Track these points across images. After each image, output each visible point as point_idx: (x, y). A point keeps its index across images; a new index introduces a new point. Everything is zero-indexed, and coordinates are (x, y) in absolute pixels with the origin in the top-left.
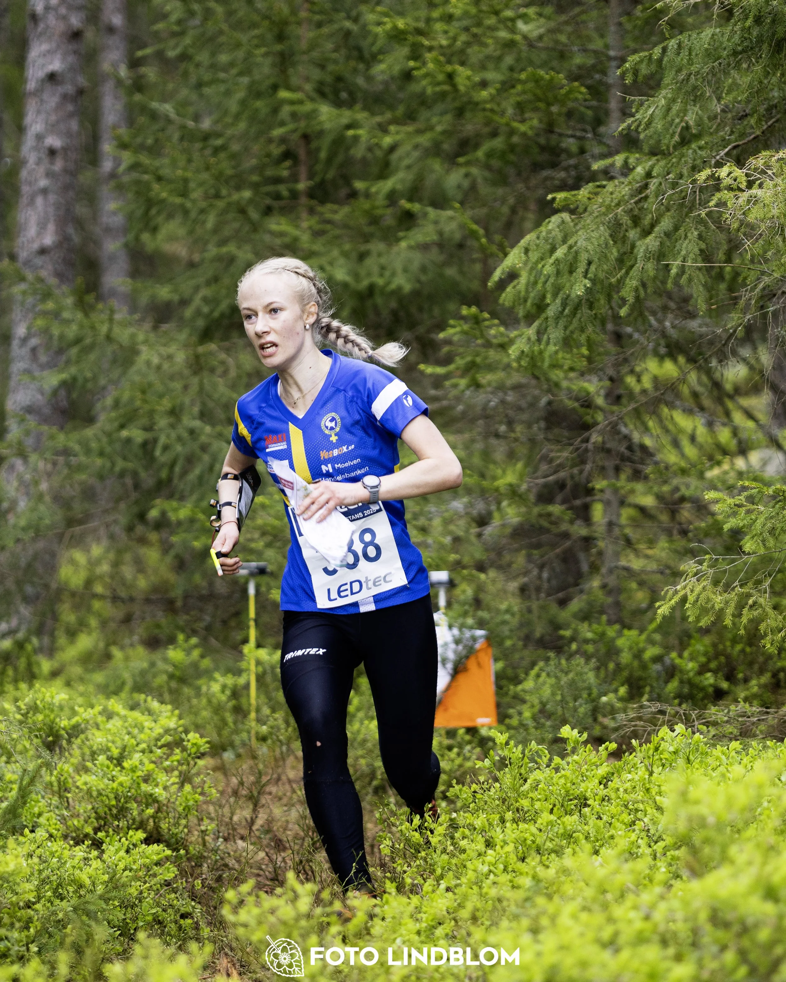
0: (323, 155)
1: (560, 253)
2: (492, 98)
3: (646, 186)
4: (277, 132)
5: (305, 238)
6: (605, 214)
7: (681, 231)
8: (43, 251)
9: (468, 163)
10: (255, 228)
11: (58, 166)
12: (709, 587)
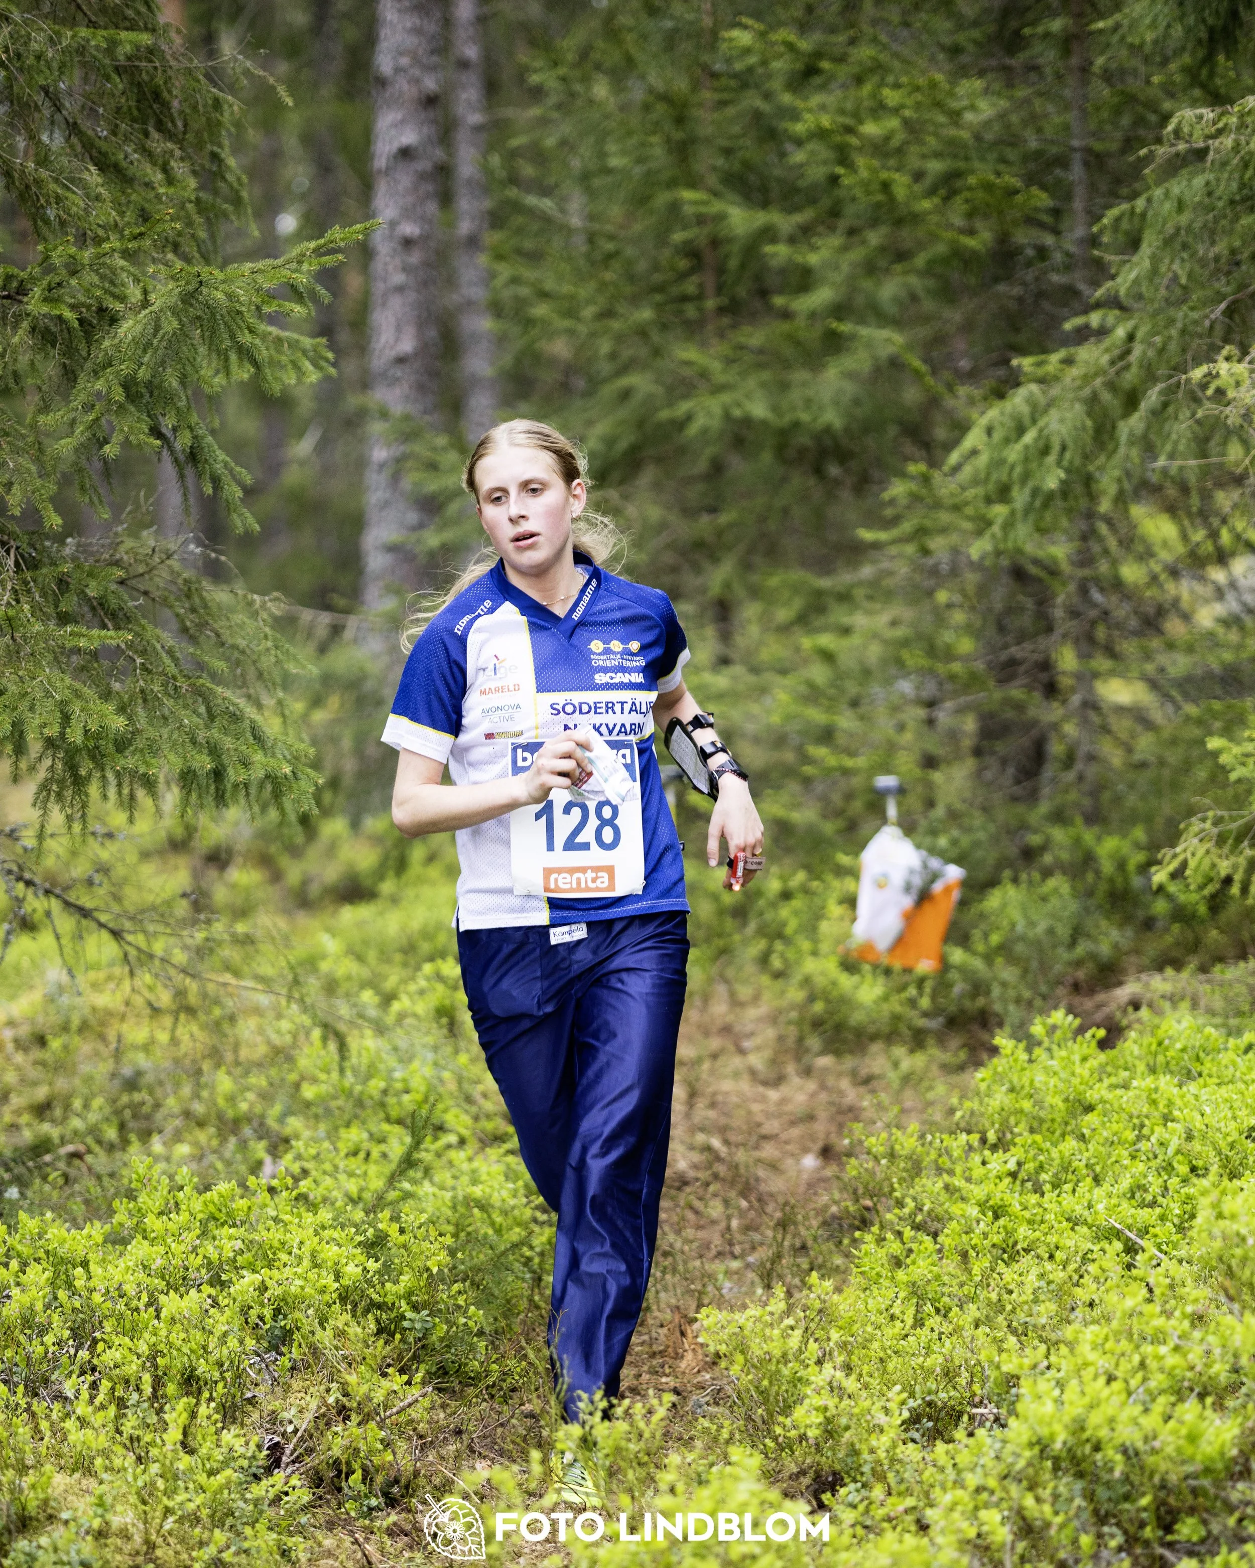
0: (733, 263)
1: (1029, 437)
2: (938, 210)
3: (1128, 352)
4: (678, 237)
5: (716, 366)
6: (1080, 388)
7: (1171, 410)
8: (401, 360)
9: (906, 273)
10: (657, 352)
11: (415, 257)
12: (1214, 850)
